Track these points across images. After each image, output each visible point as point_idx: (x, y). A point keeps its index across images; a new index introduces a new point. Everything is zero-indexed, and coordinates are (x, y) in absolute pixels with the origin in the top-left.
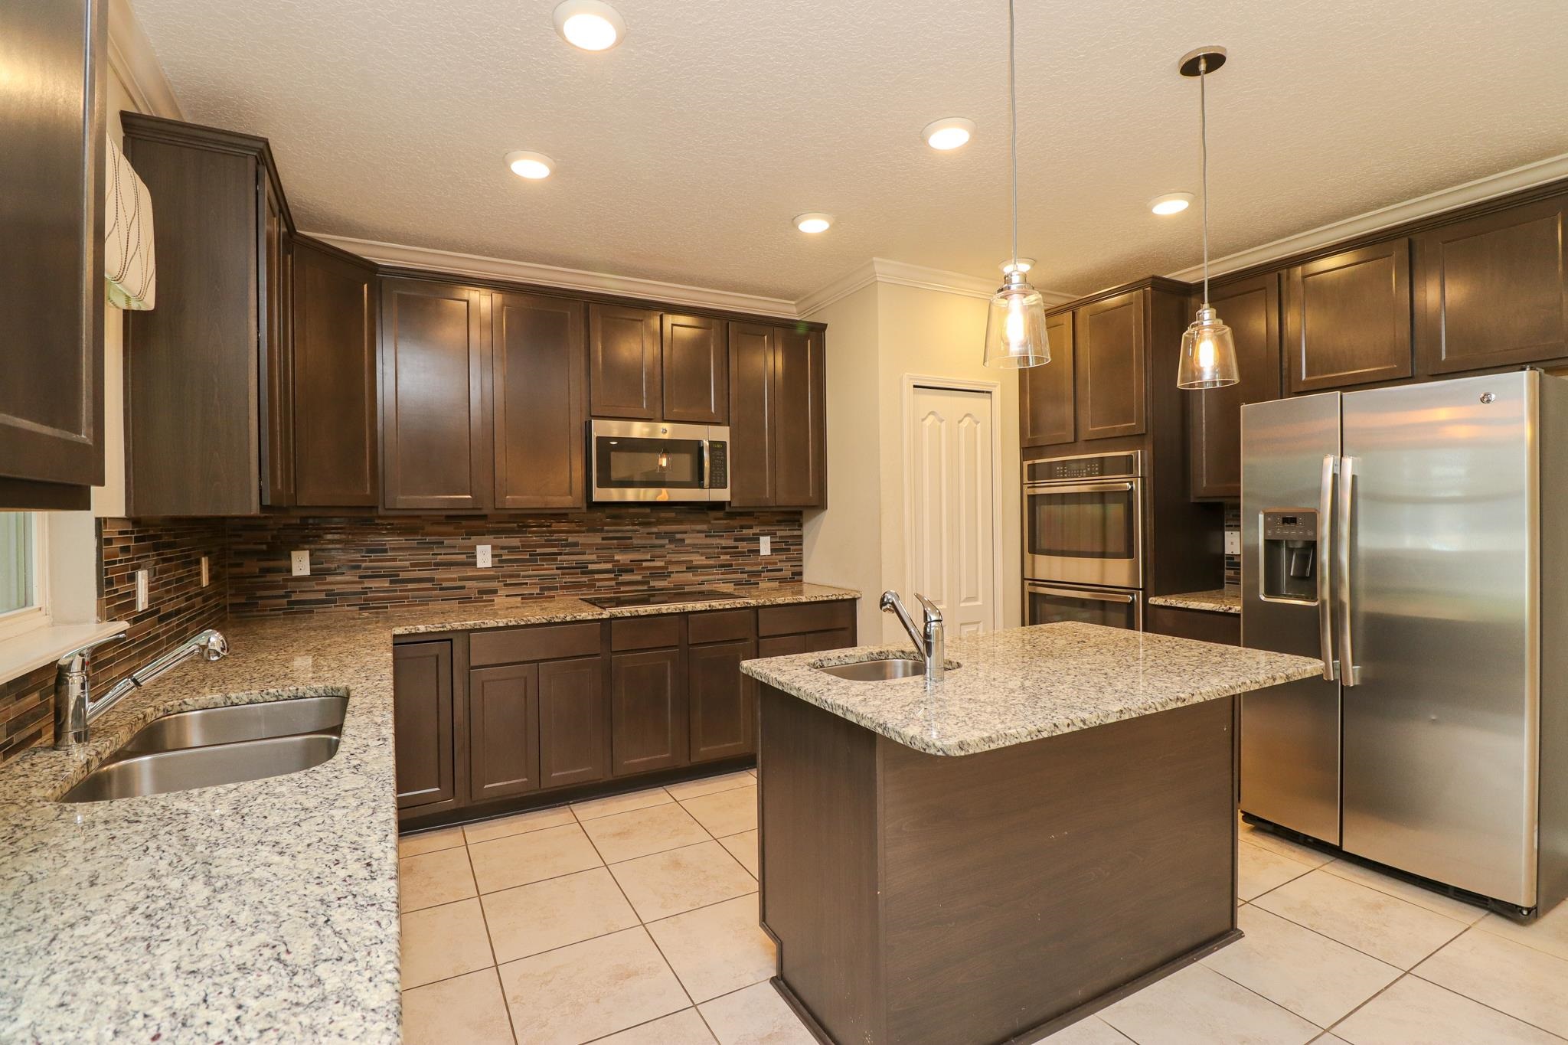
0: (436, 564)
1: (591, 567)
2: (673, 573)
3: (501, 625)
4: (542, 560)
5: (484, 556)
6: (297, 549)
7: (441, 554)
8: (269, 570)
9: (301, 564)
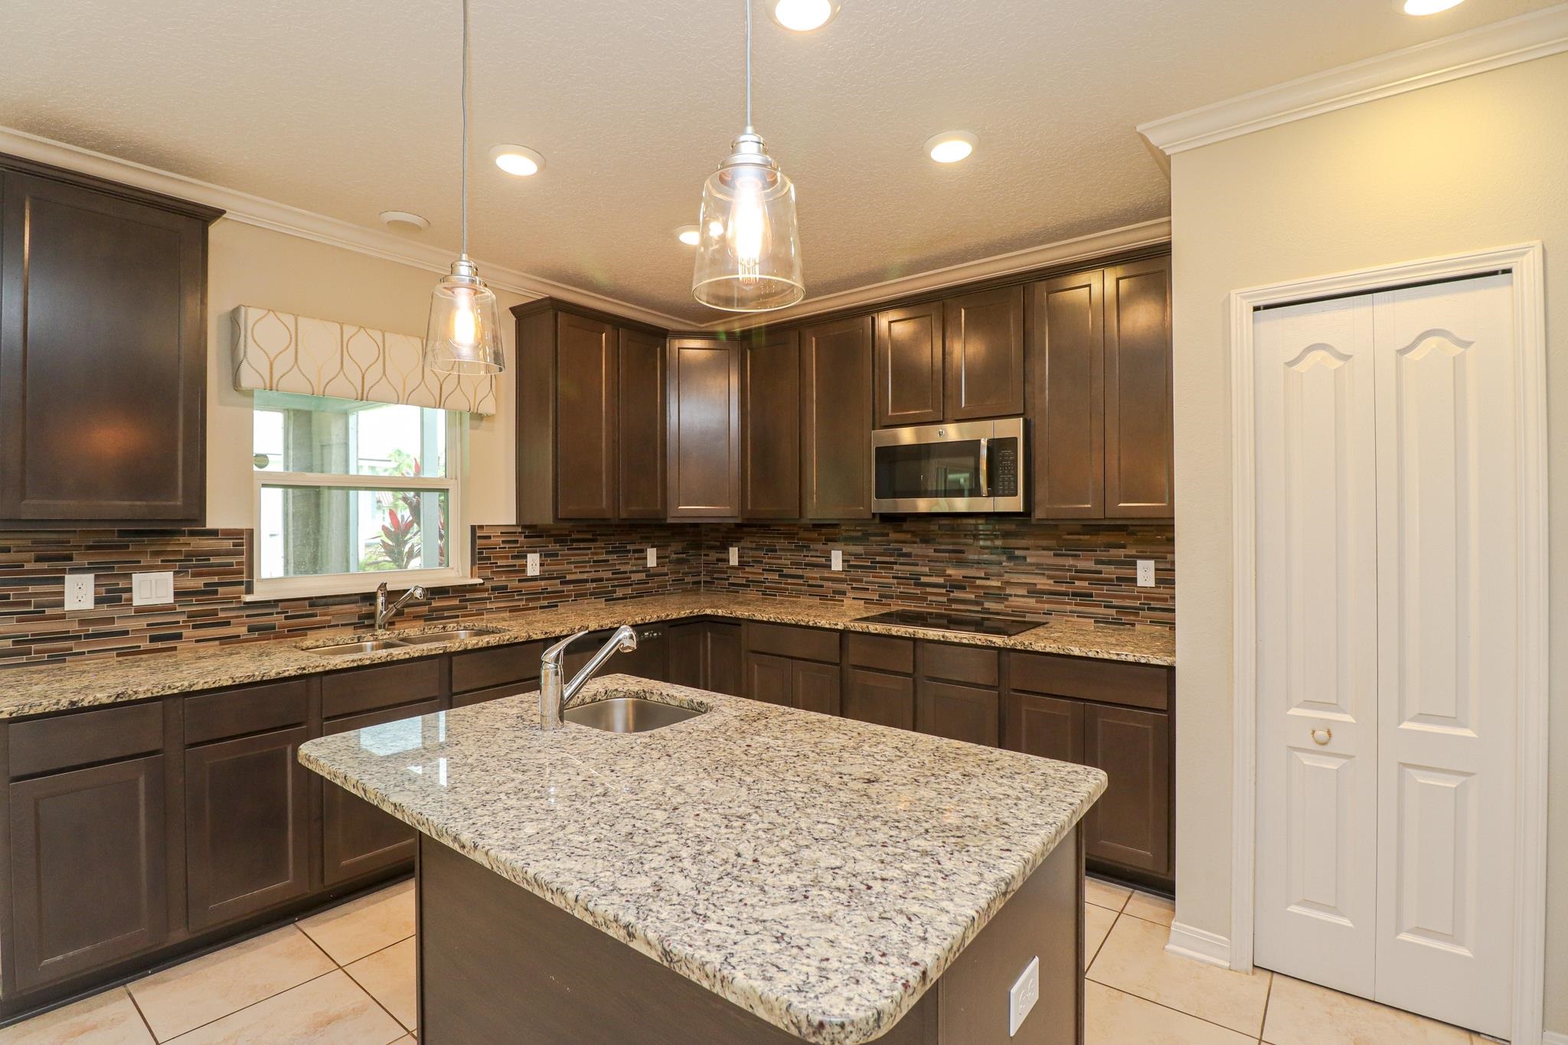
0: (806, 565)
1: (924, 579)
2: (1011, 595)
3: (765, 619)
4: (881, 568)
5: (837, 562)
6: (732, 546)
7: (808, 556)
8: (719, 560)
9: (734, 556)
